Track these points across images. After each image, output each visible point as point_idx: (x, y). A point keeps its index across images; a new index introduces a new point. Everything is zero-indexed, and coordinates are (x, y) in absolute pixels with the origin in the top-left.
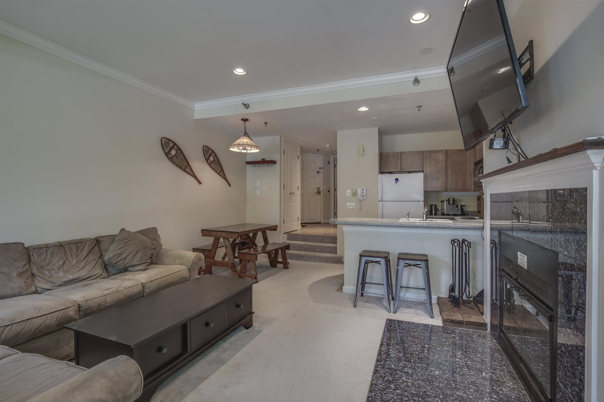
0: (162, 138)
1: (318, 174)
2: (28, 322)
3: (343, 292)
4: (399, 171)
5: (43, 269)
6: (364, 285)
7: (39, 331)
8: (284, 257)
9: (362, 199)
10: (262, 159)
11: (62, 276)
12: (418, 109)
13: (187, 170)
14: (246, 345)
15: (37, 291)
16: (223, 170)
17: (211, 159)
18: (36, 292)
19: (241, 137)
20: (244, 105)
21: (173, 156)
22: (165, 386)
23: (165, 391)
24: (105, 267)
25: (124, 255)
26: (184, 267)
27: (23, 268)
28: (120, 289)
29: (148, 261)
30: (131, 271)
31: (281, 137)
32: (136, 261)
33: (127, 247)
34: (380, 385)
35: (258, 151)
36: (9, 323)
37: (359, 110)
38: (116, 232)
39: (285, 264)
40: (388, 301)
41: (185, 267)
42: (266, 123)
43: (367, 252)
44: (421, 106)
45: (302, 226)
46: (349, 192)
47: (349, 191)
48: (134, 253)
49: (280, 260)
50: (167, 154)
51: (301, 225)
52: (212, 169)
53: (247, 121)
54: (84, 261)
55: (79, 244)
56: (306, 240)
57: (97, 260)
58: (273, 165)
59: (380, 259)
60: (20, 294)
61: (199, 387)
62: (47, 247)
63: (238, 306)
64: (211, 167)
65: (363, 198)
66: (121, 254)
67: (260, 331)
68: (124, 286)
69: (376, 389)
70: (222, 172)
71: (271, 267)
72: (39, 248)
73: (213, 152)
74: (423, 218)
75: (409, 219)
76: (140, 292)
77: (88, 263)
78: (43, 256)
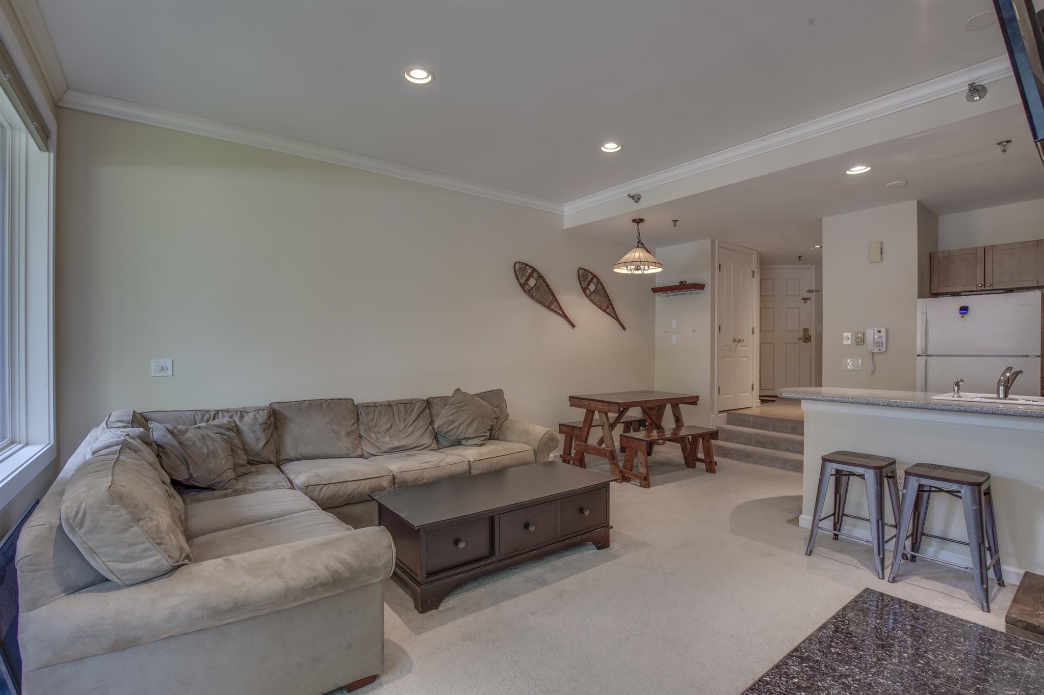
0: (515, 264)
1: (805, 303)
2: (343, 485)
3: (799, 526)
4: (979, 289)
5: (370, 431)
6: (840, 518)
7: (353, 497)
8: (708, 452)
9: (876, 350)
10: (680, 283)
11: (389, 442)
12: (1000, 148)
13: (553, 307)
14: (585, 570)
15: (363, 455)
16: (611, 304)
17: (592, 287)
18: (361, 456)
19: (632, 249)
20: (631, 197)
21: (532, 288)
22: (464, 591)
23: (462, 597)
24: (436, 437)
25: (456, 424)
26: (527, 447)
27: (351, 428)
28: (441, 464)
29: (486, 434)
30: (465, 445)
31: (713, 242)
32: (470, 433)
33: (461, 413)
34: (775, 686)
35: (660, 270)
36: (327, 483)
37: (848, 172)
38: (450, 393)
39: (708, 464)
40: (879, 555)
41: (530, 448)
42: (675, 221)
43: (843, 455)
44: (1008, 142)
45: (763, 401)
46: (847, 337)
47: (849, 335)
48: (469, 421)
49: (701, 455)
50: (522, 286)
51: (760, 399)
52: (593, 303)
53: (641, 222)
54: (412, 427)
55: (408, 404)
56: (762, 427)
57: (427, 426)
58: (698, 291)
59: (863, 469)
60: (347, 456)
61: (501, 604)
62: (375, 405)
63: (581, 511)
64: (592, 301)
65: (878, 348)
66: (452, 422)
67: (616, 557)
68: (446, 461)
69: (764, 689)
70: (610, 307)
71: (685, 467)
72: (367, 406)
73: (594, 276)
74: (998, 393)
75: (960, 393)
76: (465, 473)
77: (416, 429)
78: (371, 416)
